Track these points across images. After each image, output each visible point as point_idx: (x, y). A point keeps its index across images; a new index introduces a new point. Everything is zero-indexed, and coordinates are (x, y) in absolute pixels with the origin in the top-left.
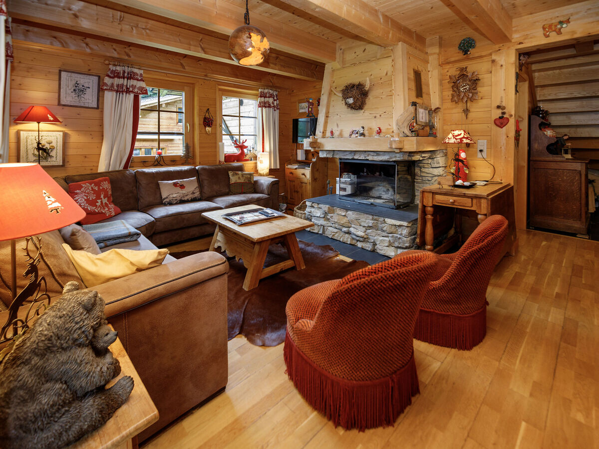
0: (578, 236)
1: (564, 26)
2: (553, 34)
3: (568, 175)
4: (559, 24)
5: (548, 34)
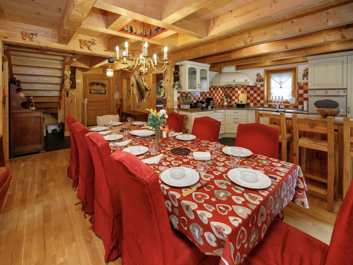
0: (40, 152)
1: (34, 37)
2: (28, 39)
3: (34, 119)
4: (31, 35)
5: (24, 38)
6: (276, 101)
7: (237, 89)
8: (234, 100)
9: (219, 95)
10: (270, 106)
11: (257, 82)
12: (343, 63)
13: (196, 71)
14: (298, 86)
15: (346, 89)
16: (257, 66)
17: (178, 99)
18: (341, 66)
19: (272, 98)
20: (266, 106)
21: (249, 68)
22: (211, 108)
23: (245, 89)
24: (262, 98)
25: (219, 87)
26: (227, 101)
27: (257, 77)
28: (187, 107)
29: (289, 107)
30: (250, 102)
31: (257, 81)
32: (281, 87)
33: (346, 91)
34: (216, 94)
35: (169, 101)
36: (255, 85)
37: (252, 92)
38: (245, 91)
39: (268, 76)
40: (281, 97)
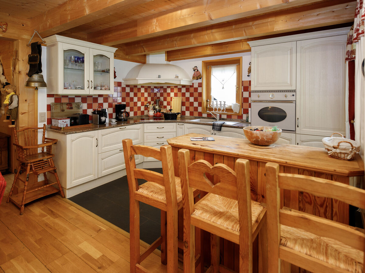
6: (218, 109)
7: (169, 90)
8: (165, 107)
9: (143, 99)
10: (209, 116)
11: (194, 80)
12: (291, 53)
13: (83, 58)
14: (242, 86)
15: (295, 91)
16: (194, 56)
17: (49, 107)
18: (289, 56)
19: (213, 104)
20: (205, 115)
21: (184, 59)
22: (116, 121)
23: (180, 90)
24: (200, 104)
25: (142, 87)
26: (154, 109)
27: (193, 72)
28: (64, 123)
29: (233, 117)
30: (185, 110)
31: (194, 78)
32: (223, 88)
33: (294, 93)
34: (137, 98)
35: (23, 114)
36: (192, 85)
37: (188, 95)
38: (179, 94)
39: (207, 71)
40: (223, 103)
